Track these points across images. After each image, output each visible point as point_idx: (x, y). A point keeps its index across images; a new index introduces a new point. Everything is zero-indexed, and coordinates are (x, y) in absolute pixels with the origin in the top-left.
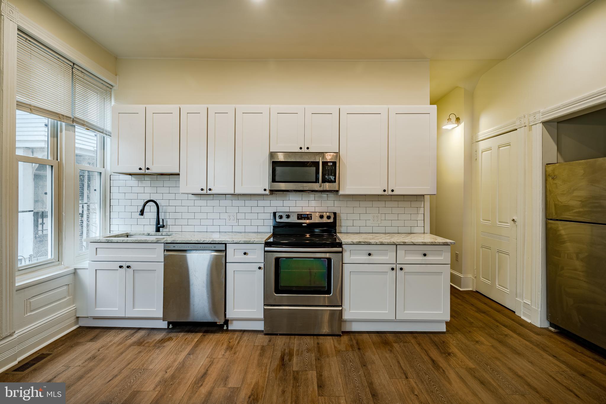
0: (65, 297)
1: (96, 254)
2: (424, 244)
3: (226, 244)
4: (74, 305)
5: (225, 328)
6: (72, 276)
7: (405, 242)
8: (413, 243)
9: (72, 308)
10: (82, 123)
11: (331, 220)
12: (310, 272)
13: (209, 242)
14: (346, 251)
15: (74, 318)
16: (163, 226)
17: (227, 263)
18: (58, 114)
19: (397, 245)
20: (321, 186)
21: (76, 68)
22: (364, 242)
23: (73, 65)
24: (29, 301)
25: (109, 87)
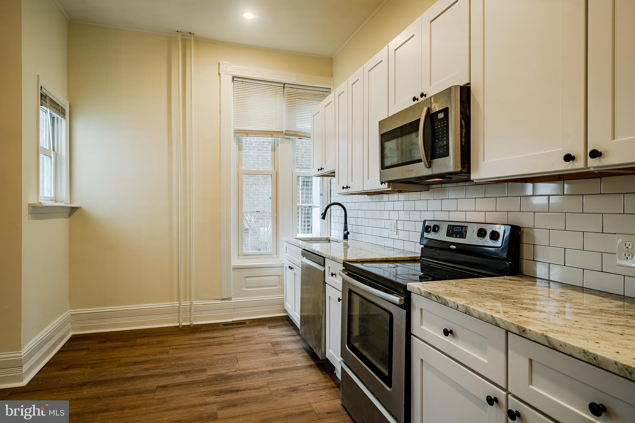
0: (276, 286)
1: (286, 253)
2: (591, 361)
3: (324, 258)
10: (294, 134)
11: (500, 243)
14: (415, 308)
16: (348, 233)
17: (326, 283)
18: (270, 132)
19: (507, 331)
20: (430, 166)
21: (287, 86)
22: (436, 297)
23: (284, 85)
24: (245, 279)
25: (326, 92)
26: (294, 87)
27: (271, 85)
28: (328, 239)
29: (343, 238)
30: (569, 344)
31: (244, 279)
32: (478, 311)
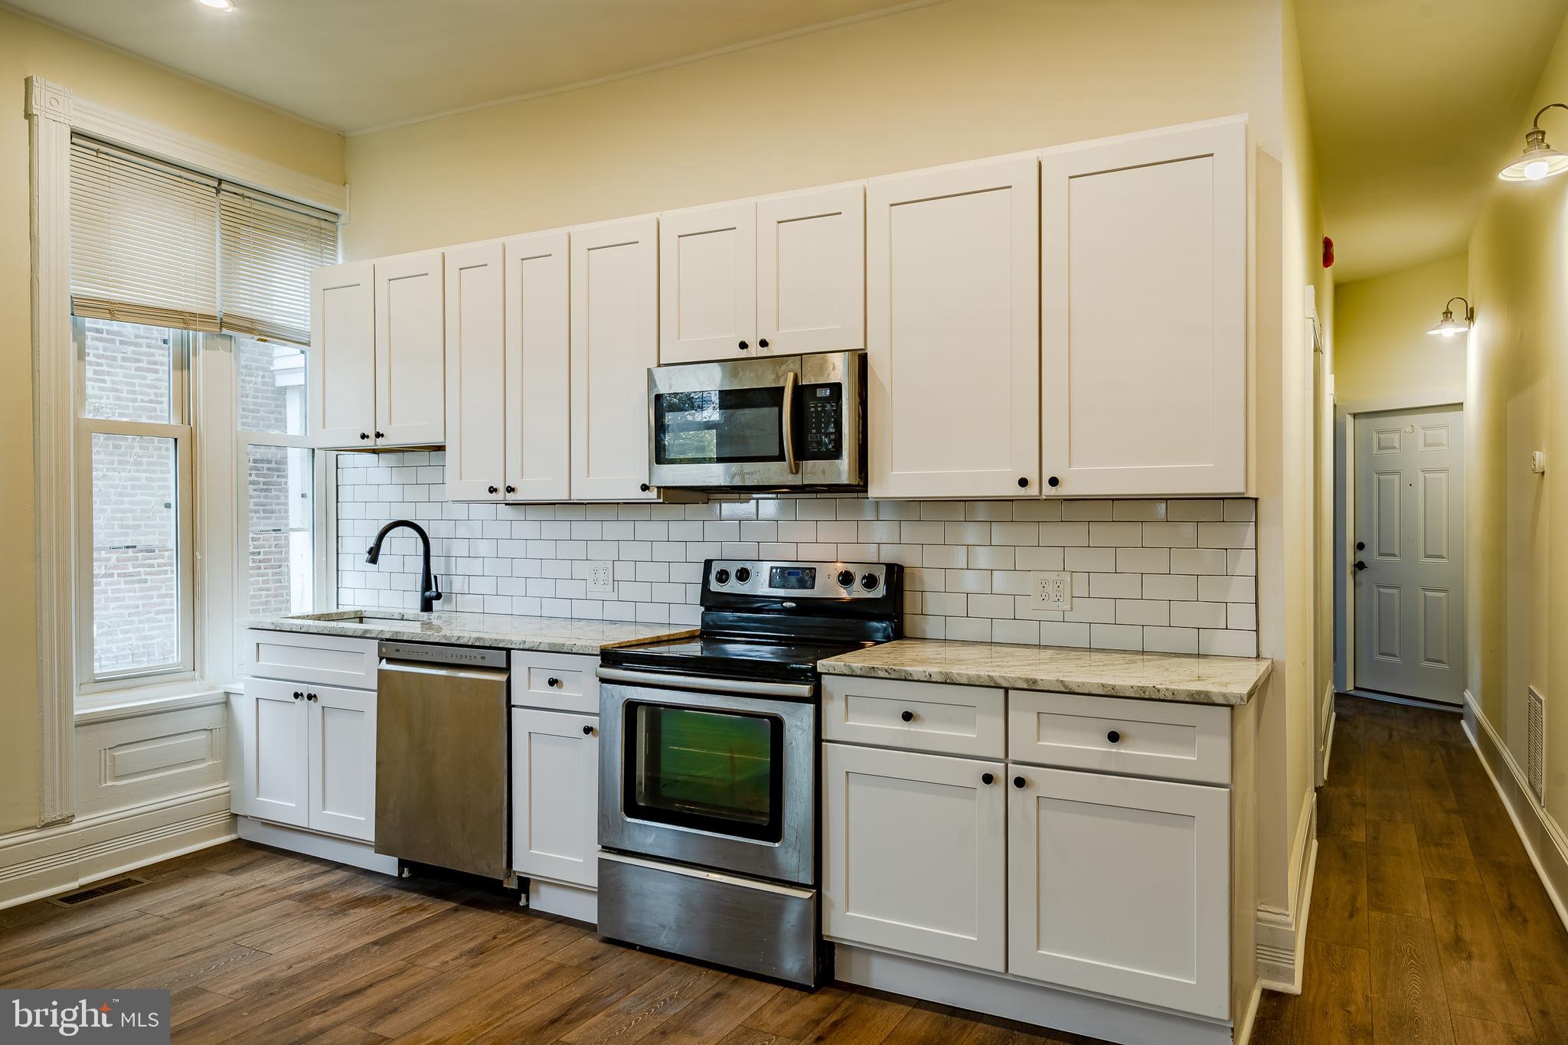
0: (203, 760)
1: (258, 660)
2: (1110, 693)
3: (508, 651)
4: (227, 784)
5: (522, 903)
6: (218, 711)
7: (1035, 682)
8: (1066, 687)
9: (219, 787)
10: (248, 325)
11: (880, 591)
12: (732, 758)
13: (470, 643)
14: (832, 697)
15: (224, 814)
16: (439, 596)
17: (514, 706)
18: (182, 313)
19: (1006, 690)
20: (796, 470)
21: (227, 189)
22: (886, 671)
23: (220, 184)
24: (110, 754)
25: (326, 220)
26: (247, 193)
27: (180, 177)
28: (359, 615)
29: (419, 608)
30: (1087, 683)
31: (107, 754)
32: (967, 675)
